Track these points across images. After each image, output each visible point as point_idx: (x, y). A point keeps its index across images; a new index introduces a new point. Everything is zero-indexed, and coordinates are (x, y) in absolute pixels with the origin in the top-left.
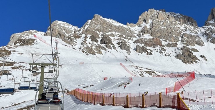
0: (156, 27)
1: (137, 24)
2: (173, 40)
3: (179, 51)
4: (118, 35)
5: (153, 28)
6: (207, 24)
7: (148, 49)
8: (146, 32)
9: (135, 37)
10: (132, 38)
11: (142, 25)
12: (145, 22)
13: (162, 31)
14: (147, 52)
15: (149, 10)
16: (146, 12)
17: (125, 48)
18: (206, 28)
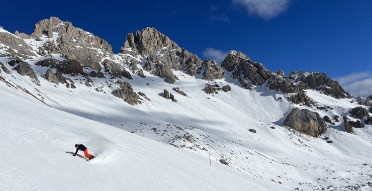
0: (68, 45)
1: (32, 36)
2: (93, 67)
3: (114, 85)
4: (6, 47)
5: (63, 45)
6: (124, 51)
7: (66, 78)
8: (54, 50)
9: (34, 55)
10: (30, 56)
11: (41, 38)
12: (46, 35)
13: (78, 53)
14: (66, 82)
15: (51, 18)
16: (46, 20)
17: (28, 73)
18: (123, 57)
